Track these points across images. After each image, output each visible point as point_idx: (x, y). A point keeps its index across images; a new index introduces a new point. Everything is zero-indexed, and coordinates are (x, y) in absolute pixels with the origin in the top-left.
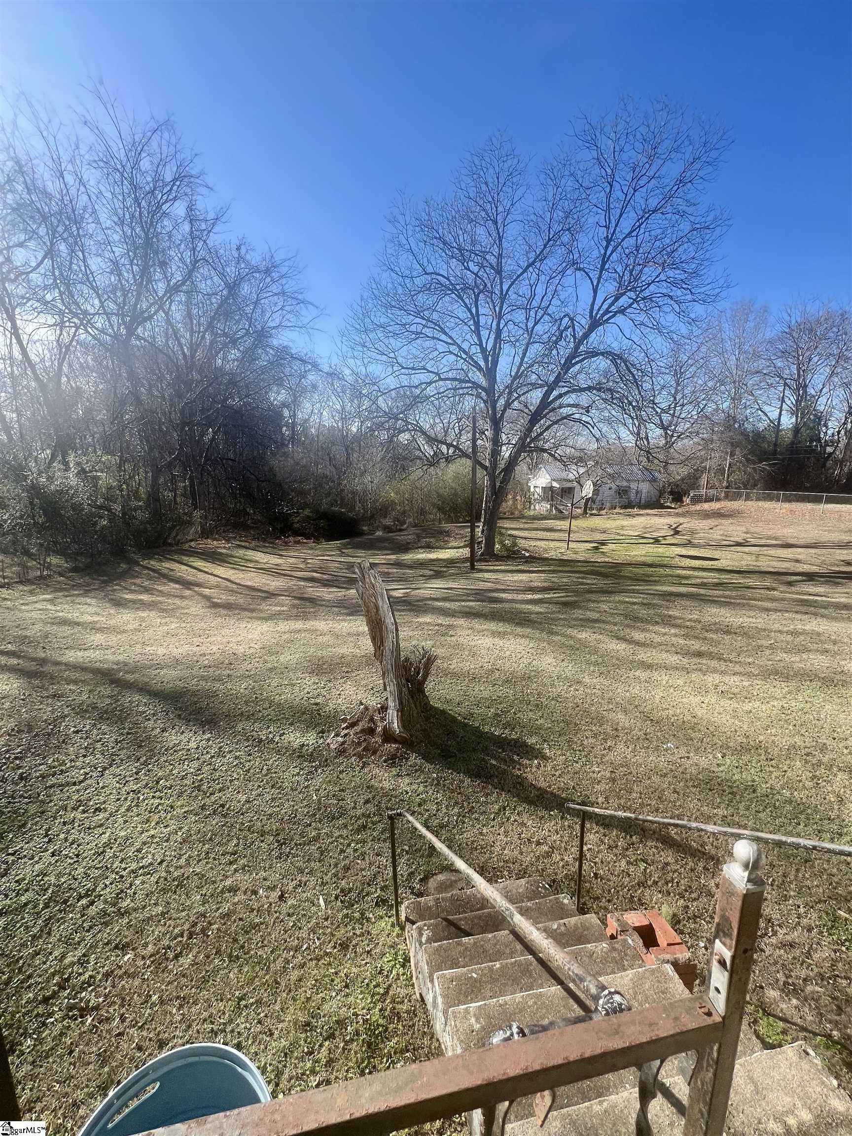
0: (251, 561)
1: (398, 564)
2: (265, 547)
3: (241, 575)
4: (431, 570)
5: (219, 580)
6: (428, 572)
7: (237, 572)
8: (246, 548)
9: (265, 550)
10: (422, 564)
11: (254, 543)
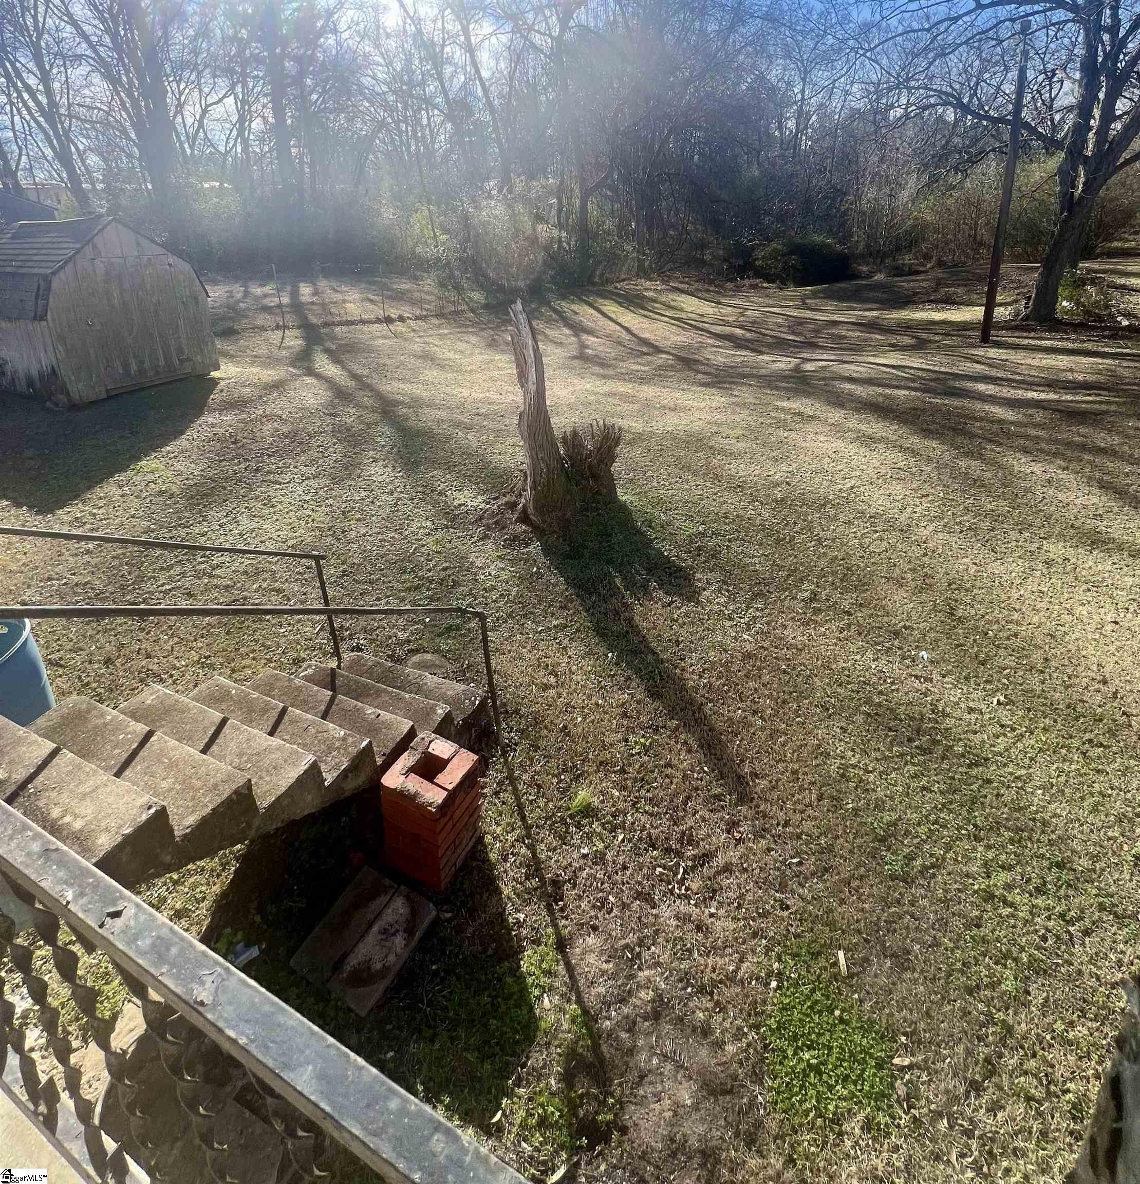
0: (673, 308)
1: (872, 326)
2: (708, 291)
3: (646, 324)
4: (913, 337)
5: (618, 328)
6: (907, 340)
7: (645, 320)
8: (682, 291)
9: (705, 295)
10: (907, 327)
11: (697, 285)
